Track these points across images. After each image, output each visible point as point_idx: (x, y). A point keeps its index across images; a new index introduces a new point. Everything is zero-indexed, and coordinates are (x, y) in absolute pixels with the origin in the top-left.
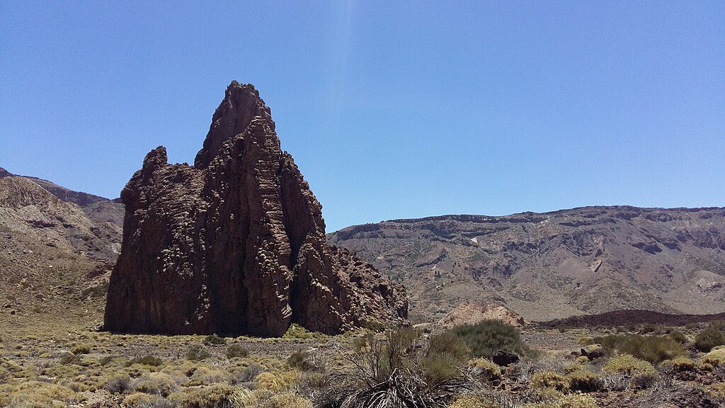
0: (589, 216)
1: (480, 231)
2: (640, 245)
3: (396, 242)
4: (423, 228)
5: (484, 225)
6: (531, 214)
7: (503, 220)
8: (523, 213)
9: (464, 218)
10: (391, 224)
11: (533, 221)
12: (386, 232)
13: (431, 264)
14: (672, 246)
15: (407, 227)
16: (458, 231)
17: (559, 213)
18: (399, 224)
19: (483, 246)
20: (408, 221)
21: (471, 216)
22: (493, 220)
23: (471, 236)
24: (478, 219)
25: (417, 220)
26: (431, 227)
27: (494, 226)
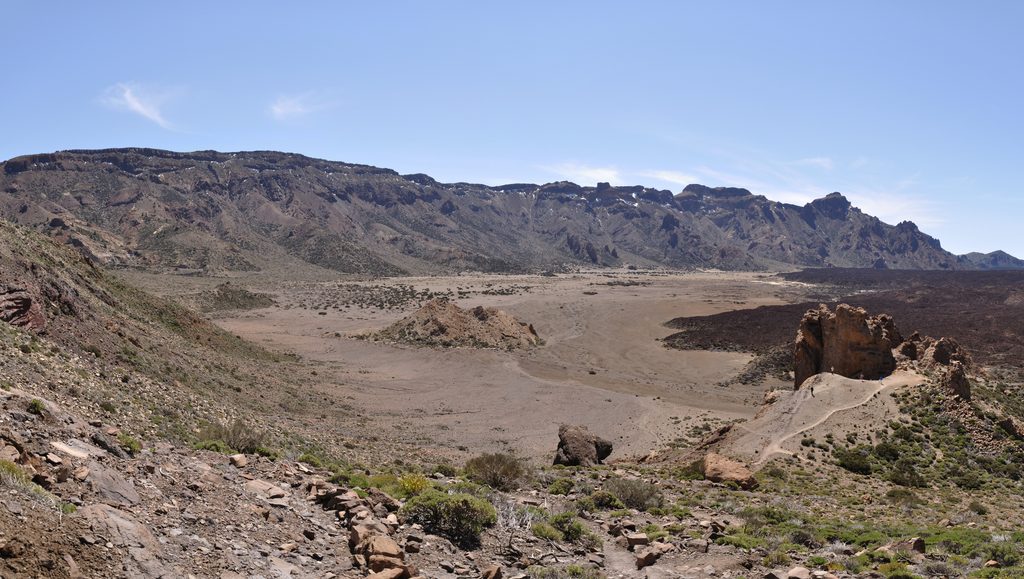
0: (271, 161)
1: (166, 167)
2: (322, 195)
3: (77, 175)
4: (103, 160)
5: (168, 161)
6: (214, 152)
7: (187, 156)
8: (206, 151)
9: (148, 152)
10: (69, 155)
11: (215, 159)
12: (64, 163)
13: (128, 203)
14: (343, 197)
15: (85, 159)
16: (145, 165)
17: (242, 154)
18: (78, 155)
19: (173, 184)
20: (86, 152)
21: (156, 150)
22: (176, 156)
23: (158, 172)
24: (161, 154)
25: (95, 152)
26: (115, 160)
27: (179, 162)
